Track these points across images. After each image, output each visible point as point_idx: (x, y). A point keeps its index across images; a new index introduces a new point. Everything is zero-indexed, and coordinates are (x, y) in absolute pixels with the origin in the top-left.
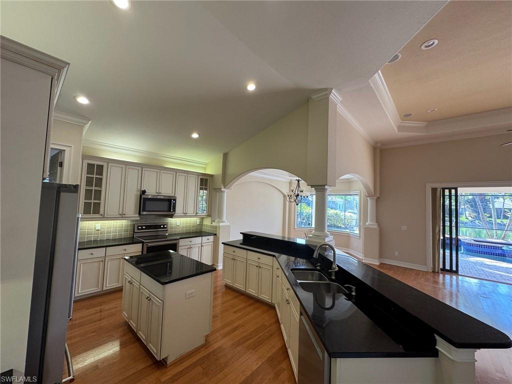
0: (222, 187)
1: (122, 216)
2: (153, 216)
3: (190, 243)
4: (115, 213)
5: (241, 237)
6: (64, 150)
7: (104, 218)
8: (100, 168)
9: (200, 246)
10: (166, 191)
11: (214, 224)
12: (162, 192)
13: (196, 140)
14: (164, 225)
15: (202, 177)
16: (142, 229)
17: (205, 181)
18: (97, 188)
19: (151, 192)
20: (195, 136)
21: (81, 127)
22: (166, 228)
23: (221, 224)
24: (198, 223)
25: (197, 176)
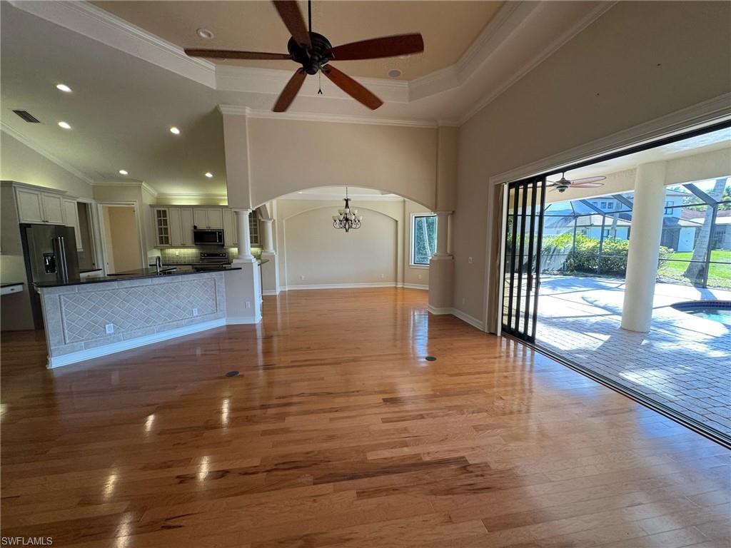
1: (183, 246)
2: (210, 247)
4: (179, 244)
8: (164, 212)
10: (215, 226)
12: (211, 226)
14: (223, 254)
18: (165, 227)
19: (202, 226)
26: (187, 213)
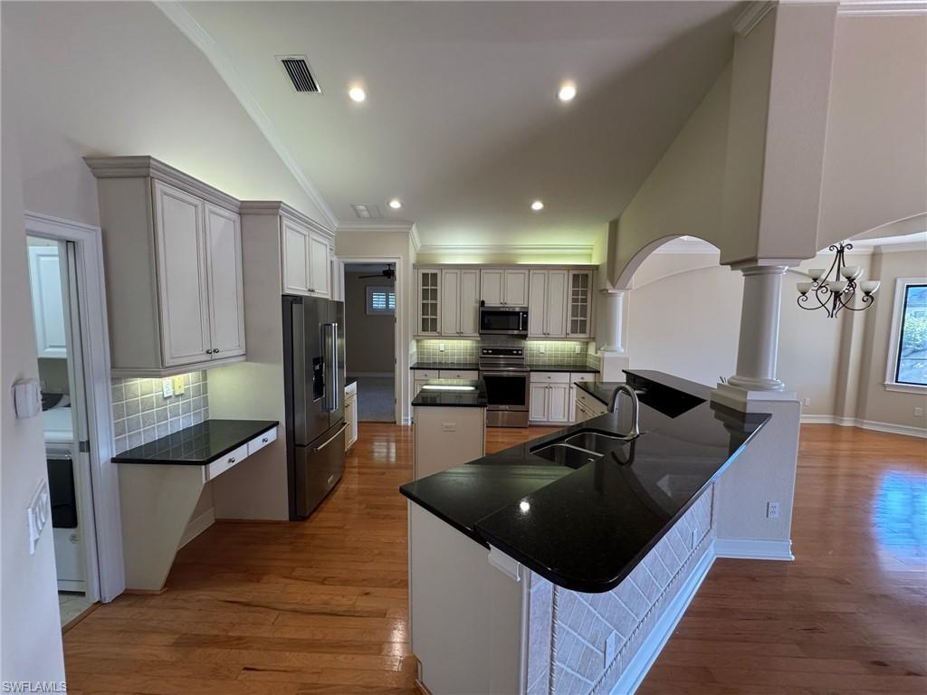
0: (609, 286)
1: (460, 335)
2: (503, 337)
3: (548, 380)
4: (452, 331)
5: (623, 378)
6: (395, 263)
7: (441, 336)
8: (434, 276)
9: (567, 386)
10: (514, 301)
11: (599, 354)
12: (509, 302)
13: (540, 212)
14: (518, 351)
15: (576, 272)
16: (488, 353)
17: (582, 278)
18: (434, 302)
19: (493, 301)
20: (537, 206)
21: (406, 234)
22: (521, 355)
23: (607, 355)
24: (578, 351)
25: (566, 272)
26: (470, 280)
